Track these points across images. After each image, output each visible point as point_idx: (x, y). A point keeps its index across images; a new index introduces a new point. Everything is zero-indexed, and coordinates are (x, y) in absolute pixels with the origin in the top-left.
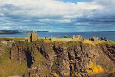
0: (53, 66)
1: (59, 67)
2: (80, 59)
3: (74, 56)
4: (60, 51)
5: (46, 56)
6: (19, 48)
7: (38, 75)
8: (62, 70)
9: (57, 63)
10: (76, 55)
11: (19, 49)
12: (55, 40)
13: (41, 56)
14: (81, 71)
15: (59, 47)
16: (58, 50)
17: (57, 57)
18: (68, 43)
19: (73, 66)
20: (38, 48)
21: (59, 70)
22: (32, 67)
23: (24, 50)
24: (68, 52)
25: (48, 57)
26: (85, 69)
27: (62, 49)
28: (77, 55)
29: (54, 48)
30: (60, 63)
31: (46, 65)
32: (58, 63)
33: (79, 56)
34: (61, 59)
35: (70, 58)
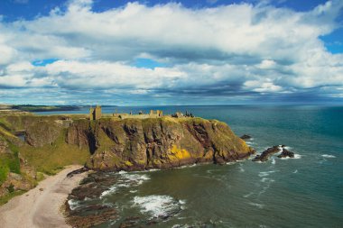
0: (124, 151)
2: (159, 142)
3: (152, 137)
4: (134, 132)
5: (114, 139)
6: (79, 128)
8: (136, 157)
10: (154, 137)
11: (78, 130)
12: (126, 118)
13: (108, 139)
14: (161, 158)
15: (132, 127)
16: (131, 130)
17: (130, 139)
18: (144, 121)
19: (150, 151)
20: (103, 128)
21: (132, 156)
22: (96, 154)
23: (85, 132)
24: (144, 133)
25: (118, 140)
26: (166, 155)
27: (136, 129)
28: (156, 137)
29: (126, 129)
30: (133, 148)
31: (114, 151)
32: (130, 148)
33: (158, 137)
34: (134, 142)
35: (147, 140)
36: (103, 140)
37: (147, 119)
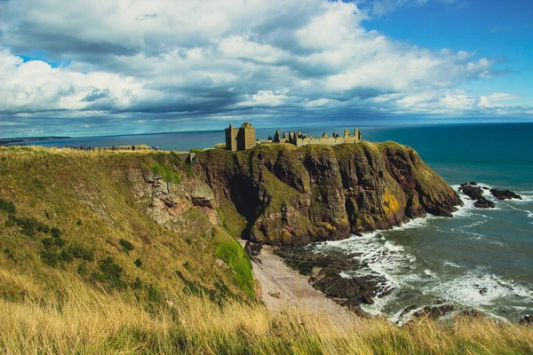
0: (312, 206)
1: (329, 208)
2: (368, 185)
3: (354, 177)
4: (323, 168)
5: (294, 183)
6: (210, 168)
7: (288, 230)
8: (336, 214)
9: (320, 198)
10: (360, 175)
11: (207, 171)
12: (304, 144)
13: (282, 185)
14: (373, 211)
15: (321, 160)
16: (319, 166)
17: (317, 183)
18: (338, 148)
19: (354, 201)
20: (268, 165)
21: (330, 213)
22: (269, 214)
23: (225, 174)
24: (341, 170)
25: (302, 185)
26: (379, 206)
27: (329, 163)
28: (363, 176)
29: (308, 162)
30: (330, 198)
31: (298, 205)
32: (324, 198)
33: (367, 176)
34: (329, 187)
35: (347, 182)
36: (275, 188)
37: (341, 146)
